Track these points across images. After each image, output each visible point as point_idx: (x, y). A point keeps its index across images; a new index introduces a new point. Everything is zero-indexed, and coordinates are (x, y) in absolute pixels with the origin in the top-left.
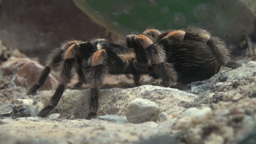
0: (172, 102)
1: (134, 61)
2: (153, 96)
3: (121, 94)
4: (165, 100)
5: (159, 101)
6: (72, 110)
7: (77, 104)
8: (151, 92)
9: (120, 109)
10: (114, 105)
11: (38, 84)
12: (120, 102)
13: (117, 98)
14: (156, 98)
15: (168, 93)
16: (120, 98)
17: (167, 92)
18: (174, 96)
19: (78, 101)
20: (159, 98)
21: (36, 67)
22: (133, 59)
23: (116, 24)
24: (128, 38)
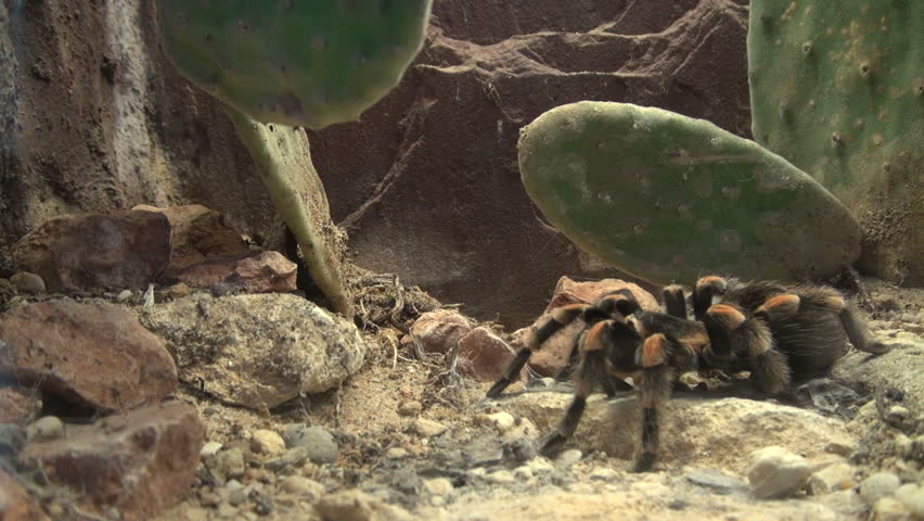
0: (803, 438)
1: (705, 349)
2: (763, 426)
3: (692, 414)
4: (788, 432)
5: (778, 434)
6: (594, 437)
7: (604, 427)
8: (759, 417)
9: (697, 445)
10: (684, 434)
11: (506, 377)
12: (693, 430)
13: (687, 423)
14: (770, 429)
15: (793, 421)
16: (693, 423)
17: (790, 418)
18: (806, 425)
19: (605, 422)
20: (777, 429)
21: (489, 338)
22: (703, 346)
23: (620, 253)
24: (667, 292)
